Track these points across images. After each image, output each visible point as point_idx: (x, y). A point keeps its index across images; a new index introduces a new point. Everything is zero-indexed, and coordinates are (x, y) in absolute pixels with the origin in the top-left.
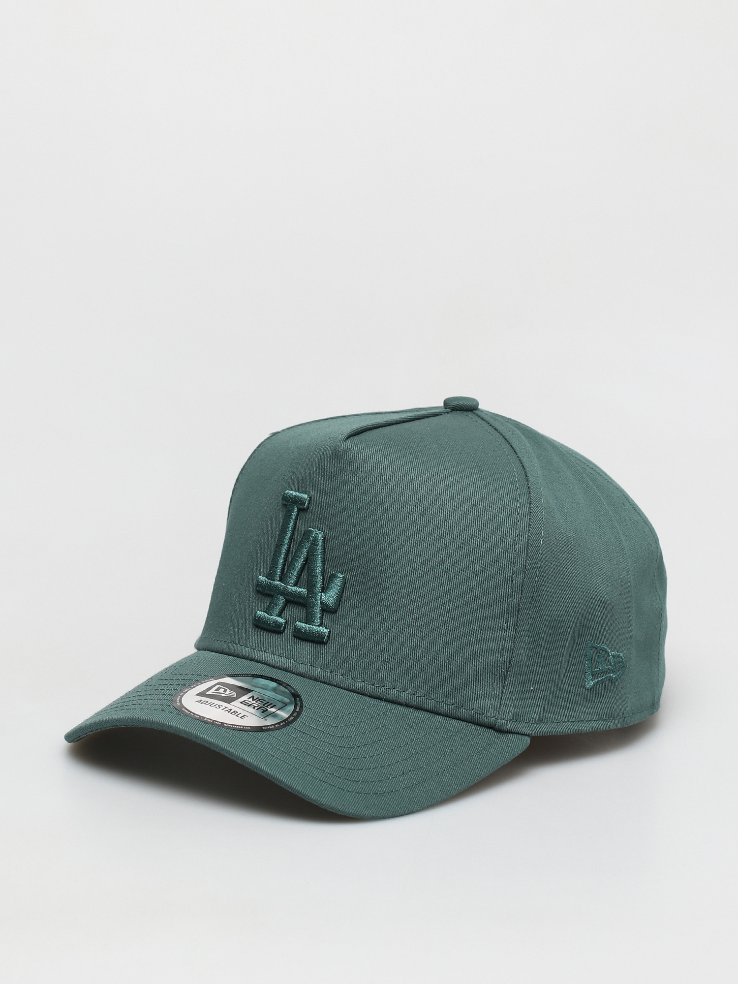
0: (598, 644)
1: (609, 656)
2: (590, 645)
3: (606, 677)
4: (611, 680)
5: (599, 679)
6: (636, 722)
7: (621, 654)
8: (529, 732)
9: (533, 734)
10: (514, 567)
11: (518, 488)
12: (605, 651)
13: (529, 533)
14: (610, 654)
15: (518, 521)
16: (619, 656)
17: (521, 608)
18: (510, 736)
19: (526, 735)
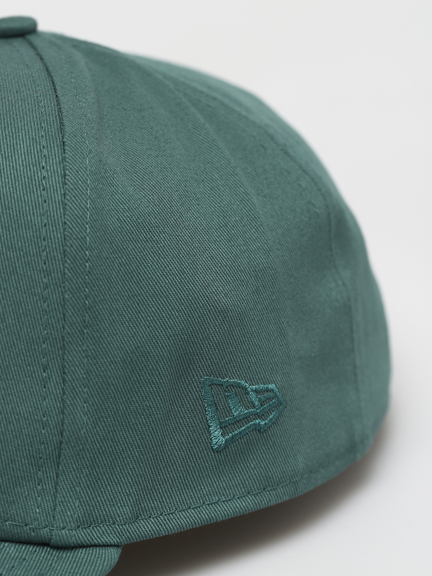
0: (224, 379)
1: (248, 393)
2: (208, 383)
3: (248, 427)
4: (258, 429)
5: (236, 432)
6: (320, 483)
7: (271, 386)
8: (115, 540)
9: (123, 540)
10: (45, 277)
11: (44, 147)
12: (239, 386)
13: (65, 218)
14: (249, 389)
15: (45, 202)
16: (268, 390)
17: (67, 343)
18: (81, 553)
19: (111, 546)
